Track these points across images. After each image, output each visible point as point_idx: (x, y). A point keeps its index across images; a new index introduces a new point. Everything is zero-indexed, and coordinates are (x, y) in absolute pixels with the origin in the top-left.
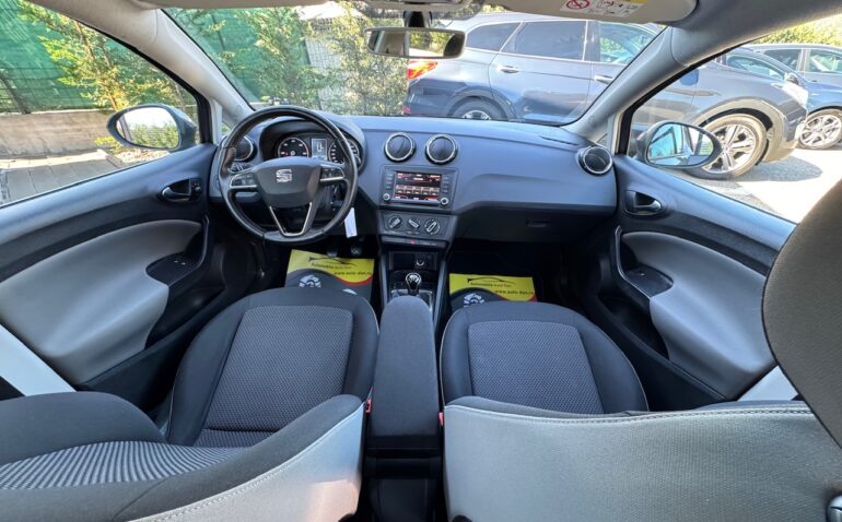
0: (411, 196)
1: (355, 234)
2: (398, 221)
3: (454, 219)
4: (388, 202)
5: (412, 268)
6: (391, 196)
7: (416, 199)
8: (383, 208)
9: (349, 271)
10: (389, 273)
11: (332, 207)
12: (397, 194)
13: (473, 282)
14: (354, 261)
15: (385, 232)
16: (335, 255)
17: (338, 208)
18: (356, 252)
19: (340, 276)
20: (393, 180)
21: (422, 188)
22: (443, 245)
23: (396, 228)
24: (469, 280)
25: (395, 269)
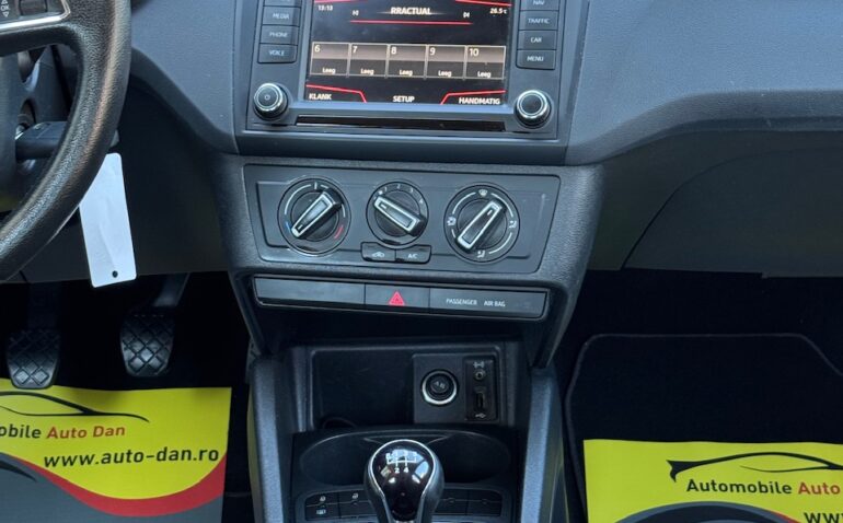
0: (383, 88)
1: (128, 273)
2: (322, 205)
3: (580, 186)
4: (275, 118)
5: (399, 418)
6: (290, 88)
7: (404, 104)
8: (252, 149)
9: (117, 446)
10: (293, 446)
11: (21, 153)
12: (318, 83)
13: (699, 475)
14: (136, 400)
15: (269, 259)
16: (45, 374)
17: (46, 156)
18: (141, 355)
19: (75, 476)
20: (296, 24)
21: (430, 53)
22: (532, 306)
23: (316, 233)
24: (678, 467)
25: (325, 424)
